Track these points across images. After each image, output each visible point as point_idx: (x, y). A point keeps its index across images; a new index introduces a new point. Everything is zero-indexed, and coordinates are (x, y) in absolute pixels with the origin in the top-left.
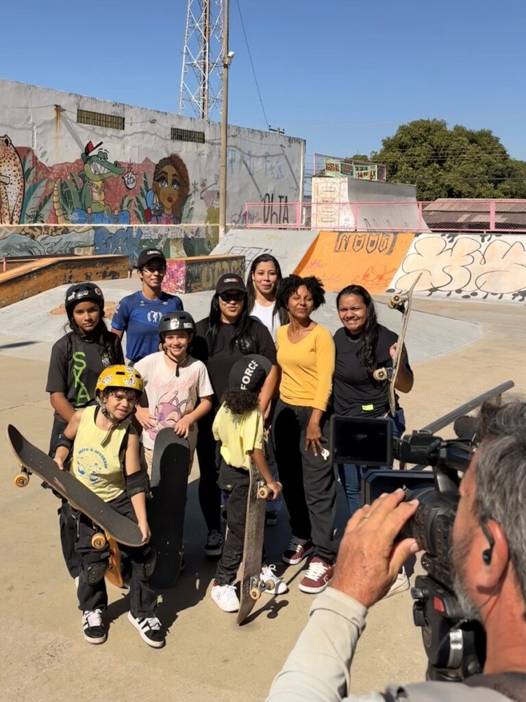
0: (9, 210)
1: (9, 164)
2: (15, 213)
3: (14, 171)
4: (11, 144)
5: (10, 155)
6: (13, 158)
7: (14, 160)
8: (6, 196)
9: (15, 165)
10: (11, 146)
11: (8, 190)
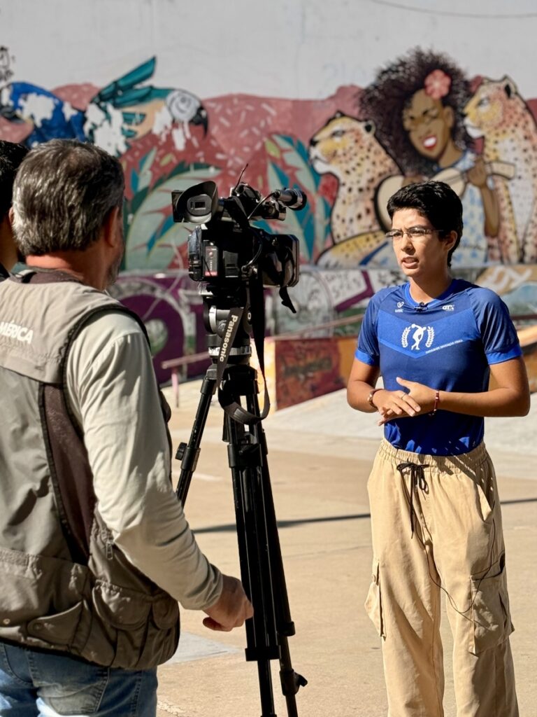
0: (516, 233)
1: (512, 136)
2: (529, 239)
3: (525, 151)
4: (517, 93)
5: (515, 117)
6: (521, 123)
7: (524, 128)
8: (510, 203)
9: (526, 138)
10: (517, 99)
11: (512, 190)
